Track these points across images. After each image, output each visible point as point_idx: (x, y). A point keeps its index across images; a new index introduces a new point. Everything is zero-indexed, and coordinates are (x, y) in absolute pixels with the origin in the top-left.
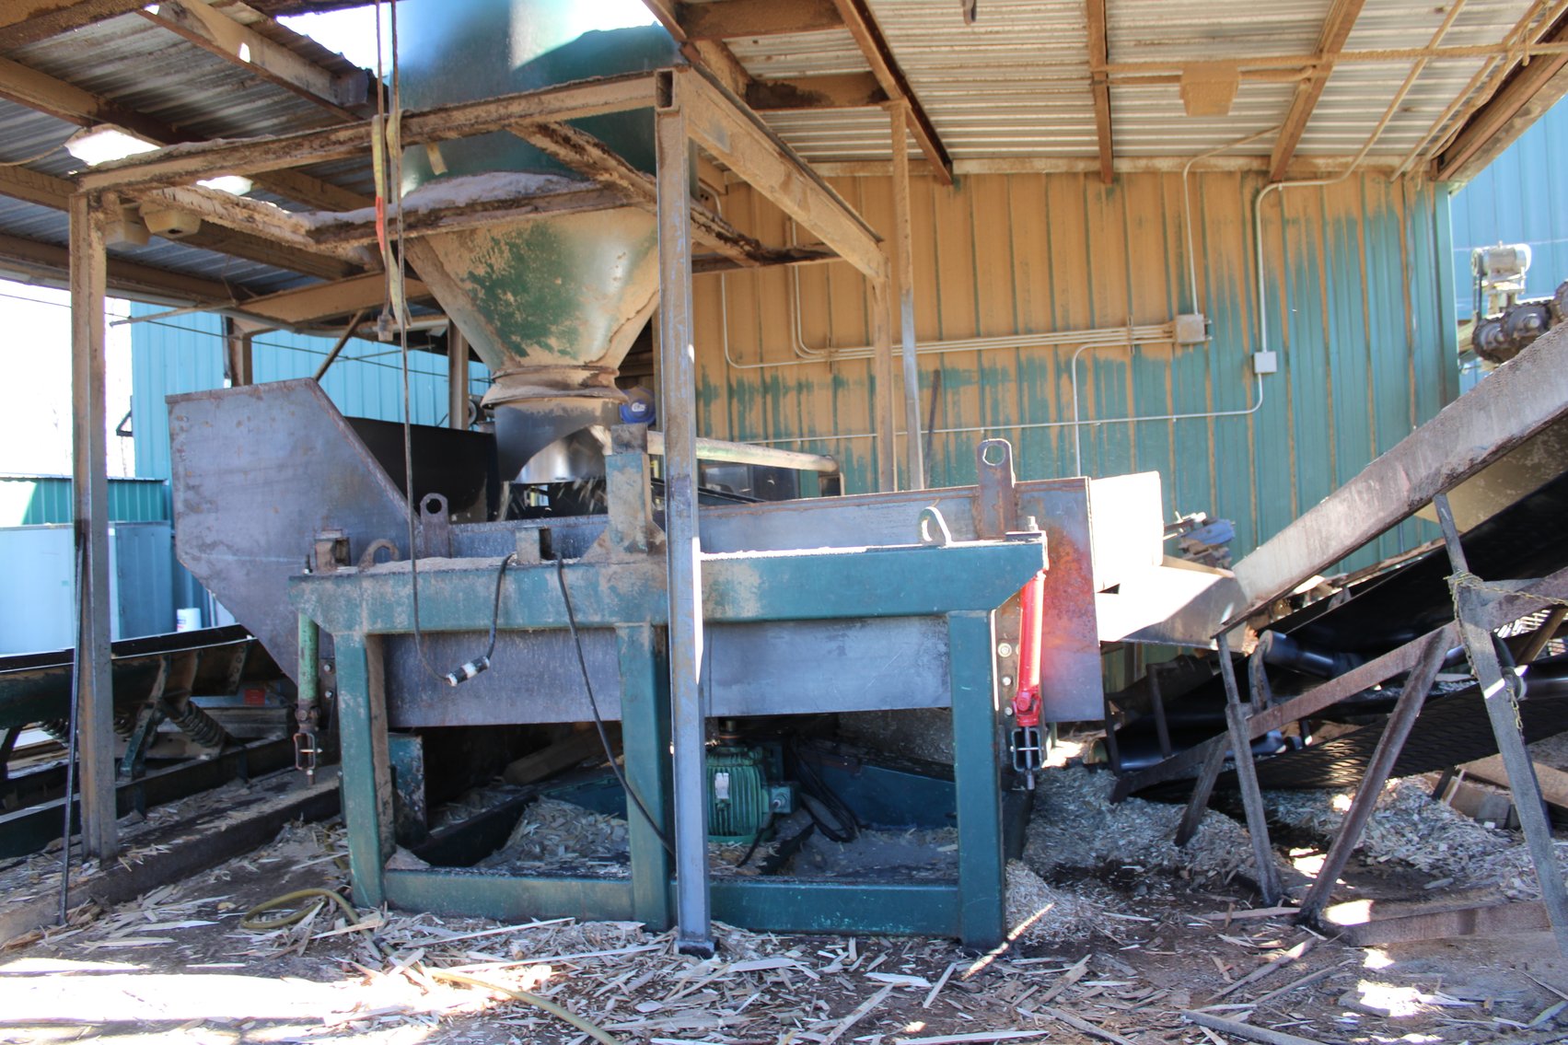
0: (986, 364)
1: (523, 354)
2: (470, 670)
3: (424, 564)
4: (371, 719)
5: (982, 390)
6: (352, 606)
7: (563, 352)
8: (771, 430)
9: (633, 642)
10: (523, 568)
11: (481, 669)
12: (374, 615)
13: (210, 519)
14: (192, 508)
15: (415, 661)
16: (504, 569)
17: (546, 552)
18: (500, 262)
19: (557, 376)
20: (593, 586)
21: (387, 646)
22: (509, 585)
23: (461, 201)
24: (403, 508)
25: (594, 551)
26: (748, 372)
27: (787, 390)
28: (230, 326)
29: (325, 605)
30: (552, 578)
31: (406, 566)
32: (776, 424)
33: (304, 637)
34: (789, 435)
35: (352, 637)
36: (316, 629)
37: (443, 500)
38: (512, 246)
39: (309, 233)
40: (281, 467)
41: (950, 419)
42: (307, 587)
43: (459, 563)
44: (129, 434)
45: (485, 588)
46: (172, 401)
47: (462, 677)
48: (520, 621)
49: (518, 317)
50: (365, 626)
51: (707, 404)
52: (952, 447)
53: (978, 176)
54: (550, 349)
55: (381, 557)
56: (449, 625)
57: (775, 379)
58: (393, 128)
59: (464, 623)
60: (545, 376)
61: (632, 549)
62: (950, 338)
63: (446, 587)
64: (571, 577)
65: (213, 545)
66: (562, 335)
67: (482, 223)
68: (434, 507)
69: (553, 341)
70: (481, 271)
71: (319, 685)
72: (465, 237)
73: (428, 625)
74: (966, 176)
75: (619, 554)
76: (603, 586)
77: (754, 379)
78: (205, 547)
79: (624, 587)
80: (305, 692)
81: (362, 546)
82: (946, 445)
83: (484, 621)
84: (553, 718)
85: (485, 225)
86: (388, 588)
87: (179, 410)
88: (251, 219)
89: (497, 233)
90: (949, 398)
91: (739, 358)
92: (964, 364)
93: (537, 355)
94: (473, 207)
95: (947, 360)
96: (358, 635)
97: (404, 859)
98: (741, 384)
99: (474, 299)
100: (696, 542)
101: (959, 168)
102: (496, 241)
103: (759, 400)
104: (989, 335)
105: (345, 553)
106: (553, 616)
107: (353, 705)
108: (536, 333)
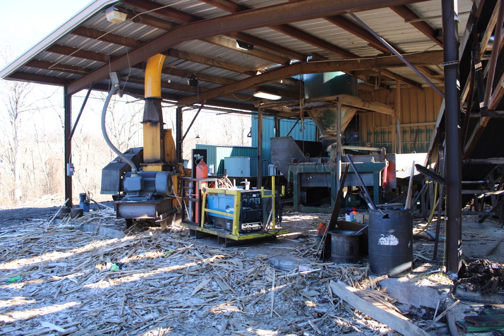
0: (428, 128)
1: (326, 130)
2: (311, 177)
3: (305, 163)
4: (298, 185)
5: (427, 134)
6: (296, 169)
7: (333, 130)
8: (383, 141)
9: (333, 175)
10: (319, 164)
11: (312, 177)
12: (299, 170)
13: (276, 156)
14: (274, 154)
15: (304, 177)
16: (316, 164)
17: (322, 162)
18: (322, 115)
19: (331, 133)
20: (328, 167)
21: (300, 174)
22: (317, 166)
23: (315, 106)
24: (303, 154)
25: (328, 162)
26: (378, 129)
27: (386, 133)
28: (275, 118)
29: (292, 168)
30: (323, 166)
31: (303, 163)
32: (377, 140)
33: (289, 173)
34: (386, 142)
35: (296, 173)
36: (291, 172)
37: (309, 154)
38: (324, 113)
39: (291, 110)
40: (286, 149)
41: (420, 140)
42: (290, 166)
43: (311, 163)
44: (250, 137)
45: (314, 167)
46: (271, 139)
47: (310, 178)
48: (318, 171)
49: (325, 124)
50: (297, 172)
51: (370, 136)
52: (420, 146)
53: (427, 87)
54: (330, 129)
55: (300, 162)
56: (309, 171)
57: (384, 131)
58: (303, 101)
59: (311, 171)
60: (330, 134)
61: (333, 162)
62: (420, 123)
63: (308, 166)
64: (325, 165)
65: (276, 160)
66: (332, 127)
67: (318, 109)
68: (308, 155)
69: (331, 128)
70: (319, 116)
71: (291, 180)
72: (316, 111)
73: (305, 172)
74: (425, 88)
75: (331, 162)
76: (329, 167)
77: (379, 131)
78: (275, 160)
79: (332, 167)
80: (289, 181)
81: (298, 160)
82: (419, 146)
83: (313, 171)
84: (323, 186)
85: (319, 110)
86: (301, 166)
87: (272, 140)
88: (282, 109)
89: (321, 110)
90: (420, 135)
91: (376, 126)
92: (423, 128)
93: (328, 130)
94: (317, 107)
95: (419, 127)
96: (297, 173)
97: (301, 205)
98: (377, 131)
99: (318, 121)
100: (340, 161)
101: (423, 86)
102: (321, 112)
103: (380, 135)
104: (429, 122)
105: (296, 161)
106: (322, 171)
107: (295, 182)
108: (328, 127)
